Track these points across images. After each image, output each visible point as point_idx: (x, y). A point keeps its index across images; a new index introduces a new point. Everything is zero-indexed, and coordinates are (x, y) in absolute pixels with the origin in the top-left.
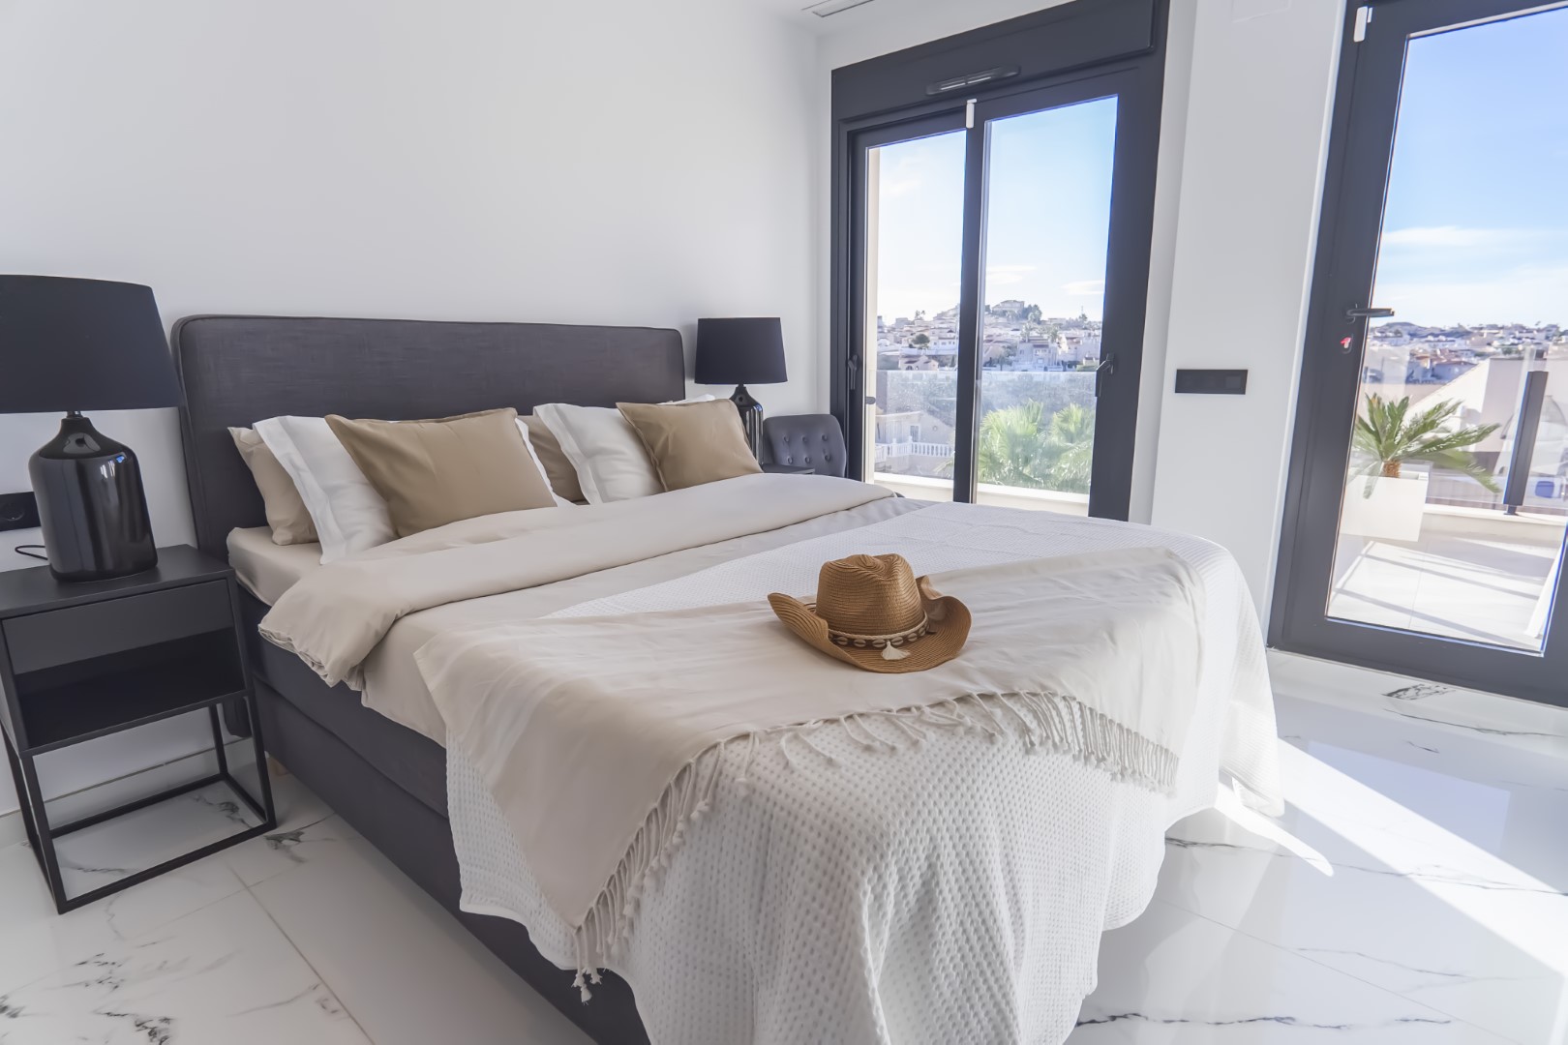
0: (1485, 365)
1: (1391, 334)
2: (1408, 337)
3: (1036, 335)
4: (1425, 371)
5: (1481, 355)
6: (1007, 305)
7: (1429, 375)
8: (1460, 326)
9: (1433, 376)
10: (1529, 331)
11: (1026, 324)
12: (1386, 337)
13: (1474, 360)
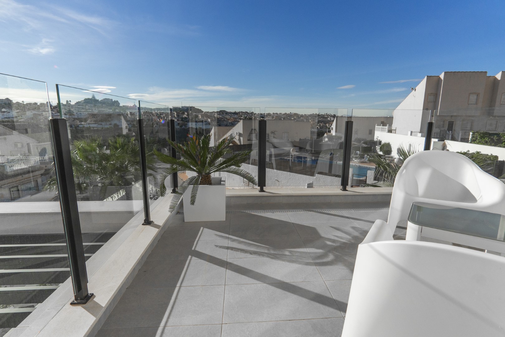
0: (242, 121)
1: (221, 113)
2: (225, 114)
3: (118, 111)
4: (230, 123)
5: (241, 119)
6: (105, 100)
7: (231, 124)
8: (236, 112)
9: (232, 124)
10: (249, 113)
11: (113, 108)
12: (220, 114)
13: (239, 120)
